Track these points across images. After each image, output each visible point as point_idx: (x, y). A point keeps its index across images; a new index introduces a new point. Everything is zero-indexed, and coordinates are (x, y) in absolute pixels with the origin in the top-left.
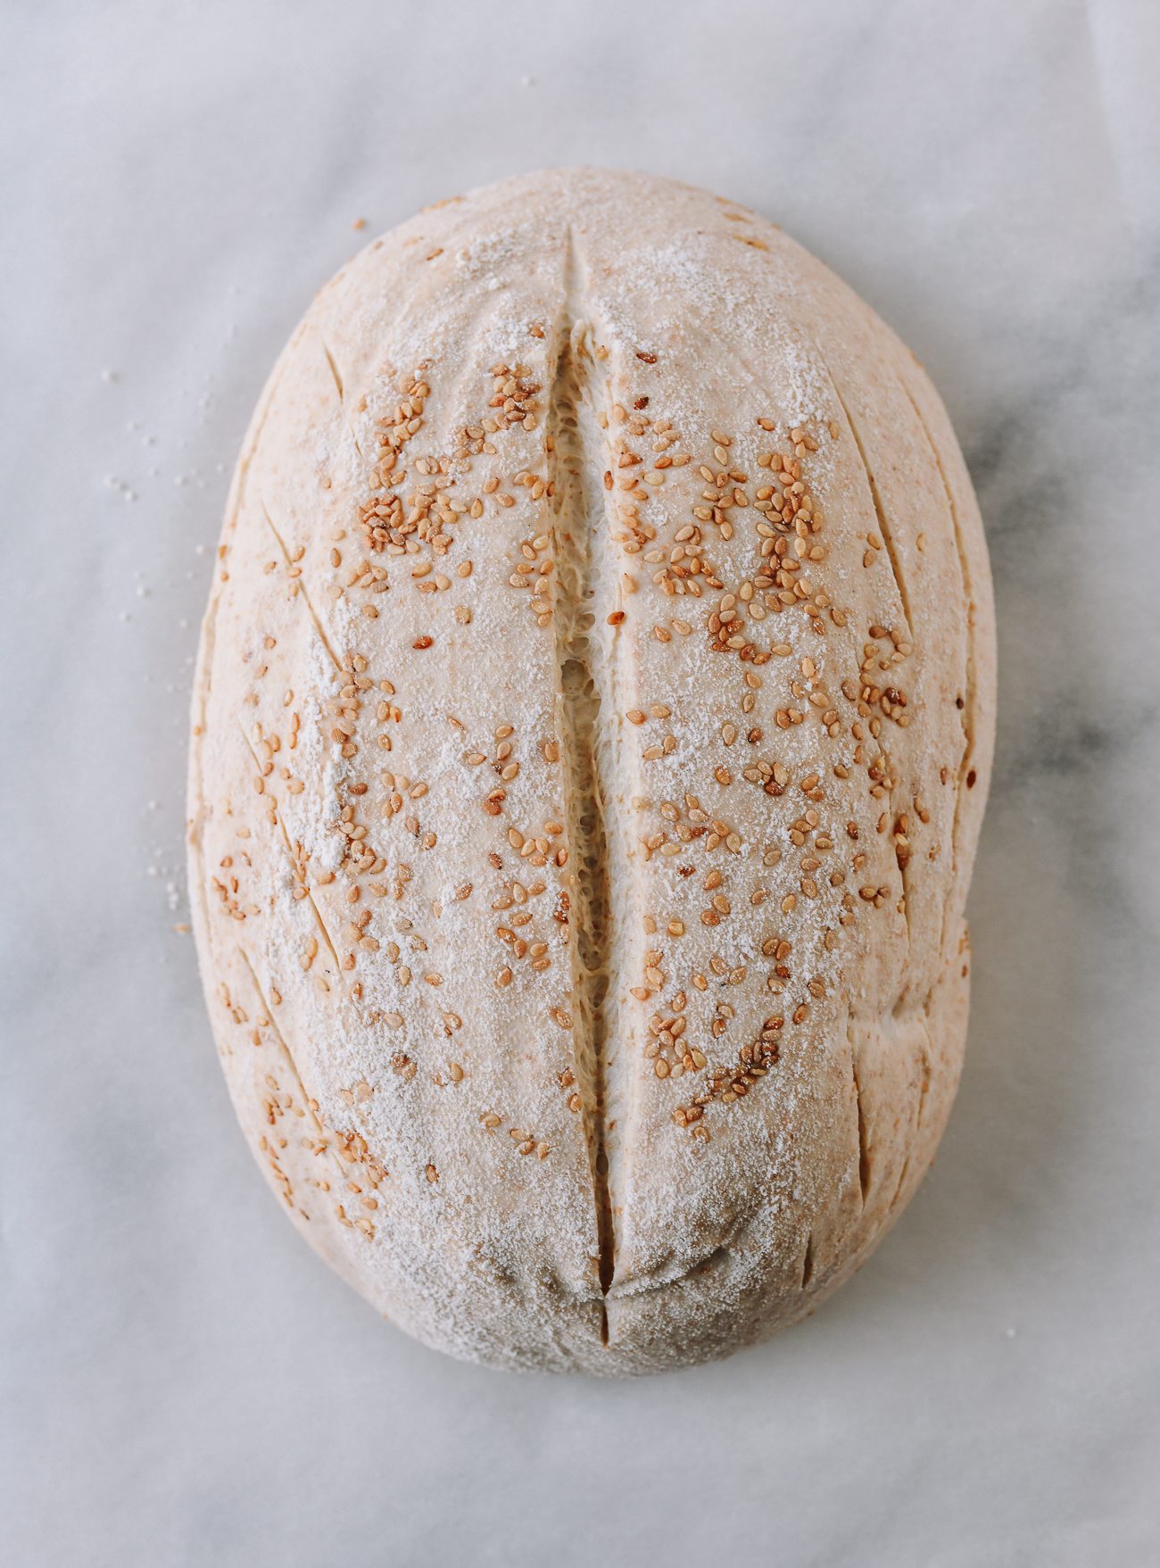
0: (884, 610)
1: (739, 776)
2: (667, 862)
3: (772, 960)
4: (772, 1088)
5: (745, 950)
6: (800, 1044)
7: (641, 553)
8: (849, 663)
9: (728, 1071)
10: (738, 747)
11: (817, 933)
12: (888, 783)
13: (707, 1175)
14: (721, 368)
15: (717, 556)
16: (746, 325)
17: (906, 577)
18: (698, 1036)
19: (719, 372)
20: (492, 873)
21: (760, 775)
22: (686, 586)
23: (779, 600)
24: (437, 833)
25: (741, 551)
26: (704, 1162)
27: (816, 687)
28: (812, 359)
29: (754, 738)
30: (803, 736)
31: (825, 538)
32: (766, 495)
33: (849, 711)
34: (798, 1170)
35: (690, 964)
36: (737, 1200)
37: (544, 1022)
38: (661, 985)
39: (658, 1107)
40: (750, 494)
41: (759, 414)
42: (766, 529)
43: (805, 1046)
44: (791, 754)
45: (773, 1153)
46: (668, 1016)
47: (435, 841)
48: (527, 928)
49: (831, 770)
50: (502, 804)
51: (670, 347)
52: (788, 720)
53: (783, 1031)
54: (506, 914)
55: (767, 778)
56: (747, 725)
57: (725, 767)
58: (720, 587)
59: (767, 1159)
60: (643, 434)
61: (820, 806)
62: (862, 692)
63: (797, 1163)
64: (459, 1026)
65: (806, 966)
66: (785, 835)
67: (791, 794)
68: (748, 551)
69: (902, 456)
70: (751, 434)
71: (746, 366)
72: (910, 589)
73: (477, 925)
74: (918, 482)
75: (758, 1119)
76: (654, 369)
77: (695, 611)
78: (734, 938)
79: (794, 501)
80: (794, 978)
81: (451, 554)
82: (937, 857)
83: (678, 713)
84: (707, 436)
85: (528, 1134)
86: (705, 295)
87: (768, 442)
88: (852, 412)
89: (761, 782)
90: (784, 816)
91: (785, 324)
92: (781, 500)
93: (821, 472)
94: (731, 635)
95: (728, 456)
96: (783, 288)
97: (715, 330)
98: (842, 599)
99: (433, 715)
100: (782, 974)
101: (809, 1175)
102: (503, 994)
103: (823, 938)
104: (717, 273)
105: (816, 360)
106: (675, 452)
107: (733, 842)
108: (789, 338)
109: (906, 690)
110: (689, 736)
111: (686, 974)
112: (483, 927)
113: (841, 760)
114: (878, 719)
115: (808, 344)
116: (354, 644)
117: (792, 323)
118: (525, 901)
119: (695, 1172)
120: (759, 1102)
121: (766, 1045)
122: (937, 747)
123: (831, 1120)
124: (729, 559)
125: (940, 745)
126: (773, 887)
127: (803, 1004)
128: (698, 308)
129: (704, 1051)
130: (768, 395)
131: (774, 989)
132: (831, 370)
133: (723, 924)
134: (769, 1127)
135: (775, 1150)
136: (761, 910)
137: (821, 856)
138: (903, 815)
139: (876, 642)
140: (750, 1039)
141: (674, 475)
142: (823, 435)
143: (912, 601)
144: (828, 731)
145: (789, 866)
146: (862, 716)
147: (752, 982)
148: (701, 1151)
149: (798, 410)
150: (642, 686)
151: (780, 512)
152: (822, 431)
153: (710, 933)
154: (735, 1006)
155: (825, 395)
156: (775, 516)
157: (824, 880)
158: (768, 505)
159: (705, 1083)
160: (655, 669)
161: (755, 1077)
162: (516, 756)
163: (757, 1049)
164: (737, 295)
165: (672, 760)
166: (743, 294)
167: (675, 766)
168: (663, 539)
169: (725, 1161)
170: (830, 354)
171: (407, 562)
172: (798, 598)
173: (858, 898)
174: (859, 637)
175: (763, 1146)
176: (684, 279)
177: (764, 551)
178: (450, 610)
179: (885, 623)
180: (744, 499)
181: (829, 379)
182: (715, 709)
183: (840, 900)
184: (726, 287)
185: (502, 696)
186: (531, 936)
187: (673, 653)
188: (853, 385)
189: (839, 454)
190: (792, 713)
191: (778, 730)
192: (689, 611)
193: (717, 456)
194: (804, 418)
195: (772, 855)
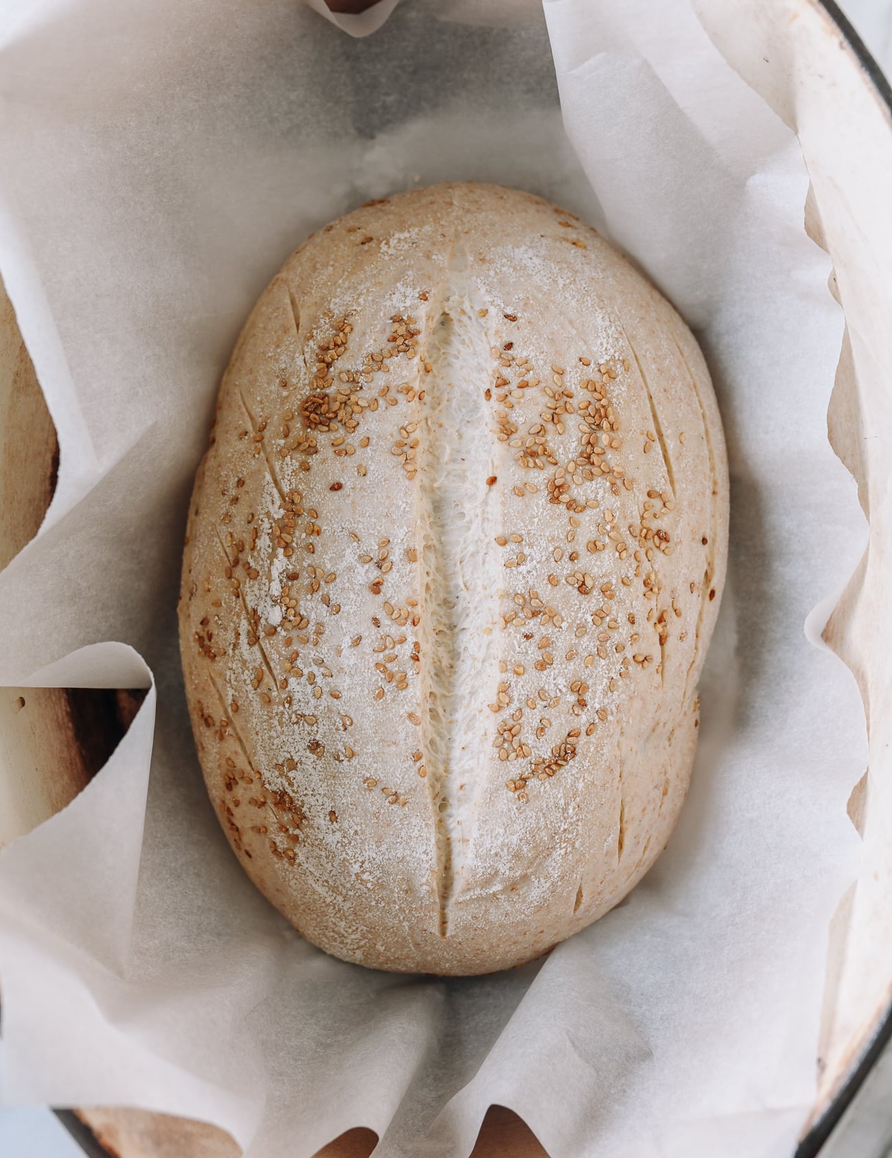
0: (656, 480)
1: (563, 581)
2: (516, 630)
3: (576, 694)
4: (570, 774)
5: (560, 687)
6: (589, 748)
7: (508, 441)
8: (634, 513)
9: (544, 760)
10: (563, 563)
11: (605, 681)
12: (655, 589)
13: (524, 824)
14: (556, 325)
15: (554, 444)
16: (570, 298)
17: (672, 460)
18: (528, 737)
19: (555, 328)
20: (374, 629)
21: (576, 581)
22: (535, 463)
23: (592, 473)
24: (341, 605)
25: (569, 441)
26: (523, 816)
27: (613, 528)
28: (612, 320)
29: (573, 558)
30: (604, 558)
31: (620, 434)
32: (584, 406)
33: (633, 544)
34: (579, 828)
35: (526, 692)
36: (540, 843)
37: (404, 721)
38: (507, 704)
39: (498, 778)
40: (575, 405)
41: (580, 355)
42: (585, 428)
43: (592, 750)
44: (596, 569)
45: (566, 815)
46: (511, 722)
47: (340, 610)
48: (394, 664)
49: (620, 580)
50: (381, 587)
51: (524, 310)
52: (594, 547)
53: (580, 738)
54: (381, 655)
55: (580, 583)
56: (570, 550)
57: (555, 574)
58: (556, 464)
59: (562, 818)
60: (510, 366)
61: (612, 602)
62: (641, 531)
63: (580, 823)
64: (352, 724)
65: (597, 700)
66: (590, 619)
67: (594, 594)
68: (574, 442)
69: (670, 382)
70: (576, 367)
71: (572, 324)
72: (674, 468)
73: (363, 661)
74: (680, 399)
75: (559, 792)
76: (516, 325)
77: (540, 477)
78: (554, 679)
79: (602, 410)
80: (589, 707)
81: (356, 432)
82: (684, 639)
83: (527, 540)
84: (550, 368)
85: (394, 791)
86: (545, 279)
87: (586, 373)
88: (638, 354)
89: (576, 585)
90: (589, 607)
91: (594, 297)
92: (594, 409)
93: (618, 392)
94: (561, 493)
95: (562, 381)
96: (593, 274)
97: (551, 301)
98: (631, 473)
99: (341, 532)
100: (582, 704)
101: (586, 833)
102: (378, 705)
103: (608, 684)
104: (552, 264)
105: (615, 320)
106: (530, 377)
107: (558, 620)
108: (598, 306)
109: (669, 532)
110: (533, 554)
111: (523, 698)
112: (367, 662)
113: (626, 574)
114: (651, 549)
115: (609, 310)
116: (294, 486)
117: (599, 297)
118: (394, 647)
119: (517, 821)
120: (561, 781)
121: (569, 746)
122: (688, 568)
123: (604, 800)
124: (562, 446)
125: (690, 568)
126: (580, 650)
127: (593, 723)
128: (540, 286)
129: (530, 746)
130: (585, 343)
131: (576, 712)
132: (625, 327)
133: (548, 670)
134: (565, 798)
135: (568, 813)
136: (571, 663)
137: (610, 633)
138: (664, 611)
139: (652, 500)
140: (559, 742)
141: (529, 392)
142: (619, 369)
143: (676, 476)
144: (620, 555)
145: (591, 638)
146: (641, 547)
147: (563, 707)
148: (522, 808)
149: (604, 353)
150: (505, 522)
151: (594, 417)
152: (619, 366)
153: (540, 674)
154: (552, 720)
155: (620, 343)
156: (590, 420)
157: (612, 648)
158: (586, 413)
159: (529, 766)
160: (514, 512)
161: (561, 766)
162: (391, 558)
163: (563, 748)
164: (565, 279)
165: (522, 568)
166: (568, 278)
167: (525, 572)
168: (522, 432)
169: (536, 816)
170: (624, 316)
171: (330, 436)
172: (603, 472)
173: (632, 661)
174: (640, 497)
175: (560, 810)
176: (532, 268)
177: (584, 442)
178: (354, 467)
179: (657, 489)
180: (571, 409)
181: (623, 332)
182: (550, 539)
183: (621, 661)
184: (558, 273)
185: (384, 521)
186: (396, 669)
187: (526, 503)
188: (638, 337)
189: (629, 380)
190: (597, 543)
191: (589, 553)
192: (536, 477)
193: (555, 379)
194: (608, 358)
195: (581, 630)
